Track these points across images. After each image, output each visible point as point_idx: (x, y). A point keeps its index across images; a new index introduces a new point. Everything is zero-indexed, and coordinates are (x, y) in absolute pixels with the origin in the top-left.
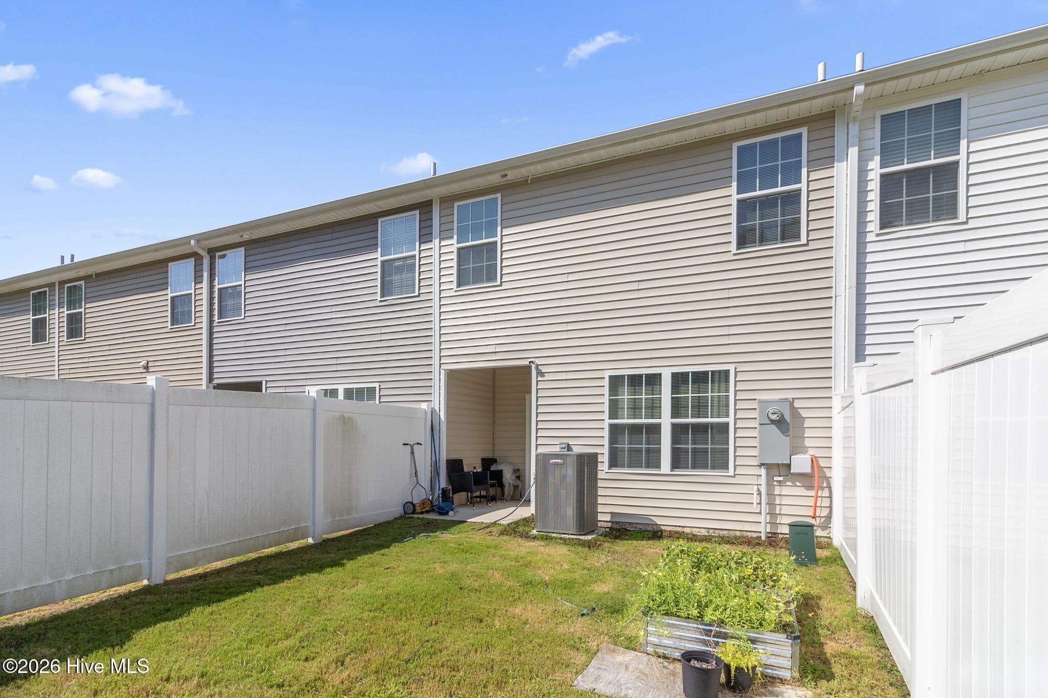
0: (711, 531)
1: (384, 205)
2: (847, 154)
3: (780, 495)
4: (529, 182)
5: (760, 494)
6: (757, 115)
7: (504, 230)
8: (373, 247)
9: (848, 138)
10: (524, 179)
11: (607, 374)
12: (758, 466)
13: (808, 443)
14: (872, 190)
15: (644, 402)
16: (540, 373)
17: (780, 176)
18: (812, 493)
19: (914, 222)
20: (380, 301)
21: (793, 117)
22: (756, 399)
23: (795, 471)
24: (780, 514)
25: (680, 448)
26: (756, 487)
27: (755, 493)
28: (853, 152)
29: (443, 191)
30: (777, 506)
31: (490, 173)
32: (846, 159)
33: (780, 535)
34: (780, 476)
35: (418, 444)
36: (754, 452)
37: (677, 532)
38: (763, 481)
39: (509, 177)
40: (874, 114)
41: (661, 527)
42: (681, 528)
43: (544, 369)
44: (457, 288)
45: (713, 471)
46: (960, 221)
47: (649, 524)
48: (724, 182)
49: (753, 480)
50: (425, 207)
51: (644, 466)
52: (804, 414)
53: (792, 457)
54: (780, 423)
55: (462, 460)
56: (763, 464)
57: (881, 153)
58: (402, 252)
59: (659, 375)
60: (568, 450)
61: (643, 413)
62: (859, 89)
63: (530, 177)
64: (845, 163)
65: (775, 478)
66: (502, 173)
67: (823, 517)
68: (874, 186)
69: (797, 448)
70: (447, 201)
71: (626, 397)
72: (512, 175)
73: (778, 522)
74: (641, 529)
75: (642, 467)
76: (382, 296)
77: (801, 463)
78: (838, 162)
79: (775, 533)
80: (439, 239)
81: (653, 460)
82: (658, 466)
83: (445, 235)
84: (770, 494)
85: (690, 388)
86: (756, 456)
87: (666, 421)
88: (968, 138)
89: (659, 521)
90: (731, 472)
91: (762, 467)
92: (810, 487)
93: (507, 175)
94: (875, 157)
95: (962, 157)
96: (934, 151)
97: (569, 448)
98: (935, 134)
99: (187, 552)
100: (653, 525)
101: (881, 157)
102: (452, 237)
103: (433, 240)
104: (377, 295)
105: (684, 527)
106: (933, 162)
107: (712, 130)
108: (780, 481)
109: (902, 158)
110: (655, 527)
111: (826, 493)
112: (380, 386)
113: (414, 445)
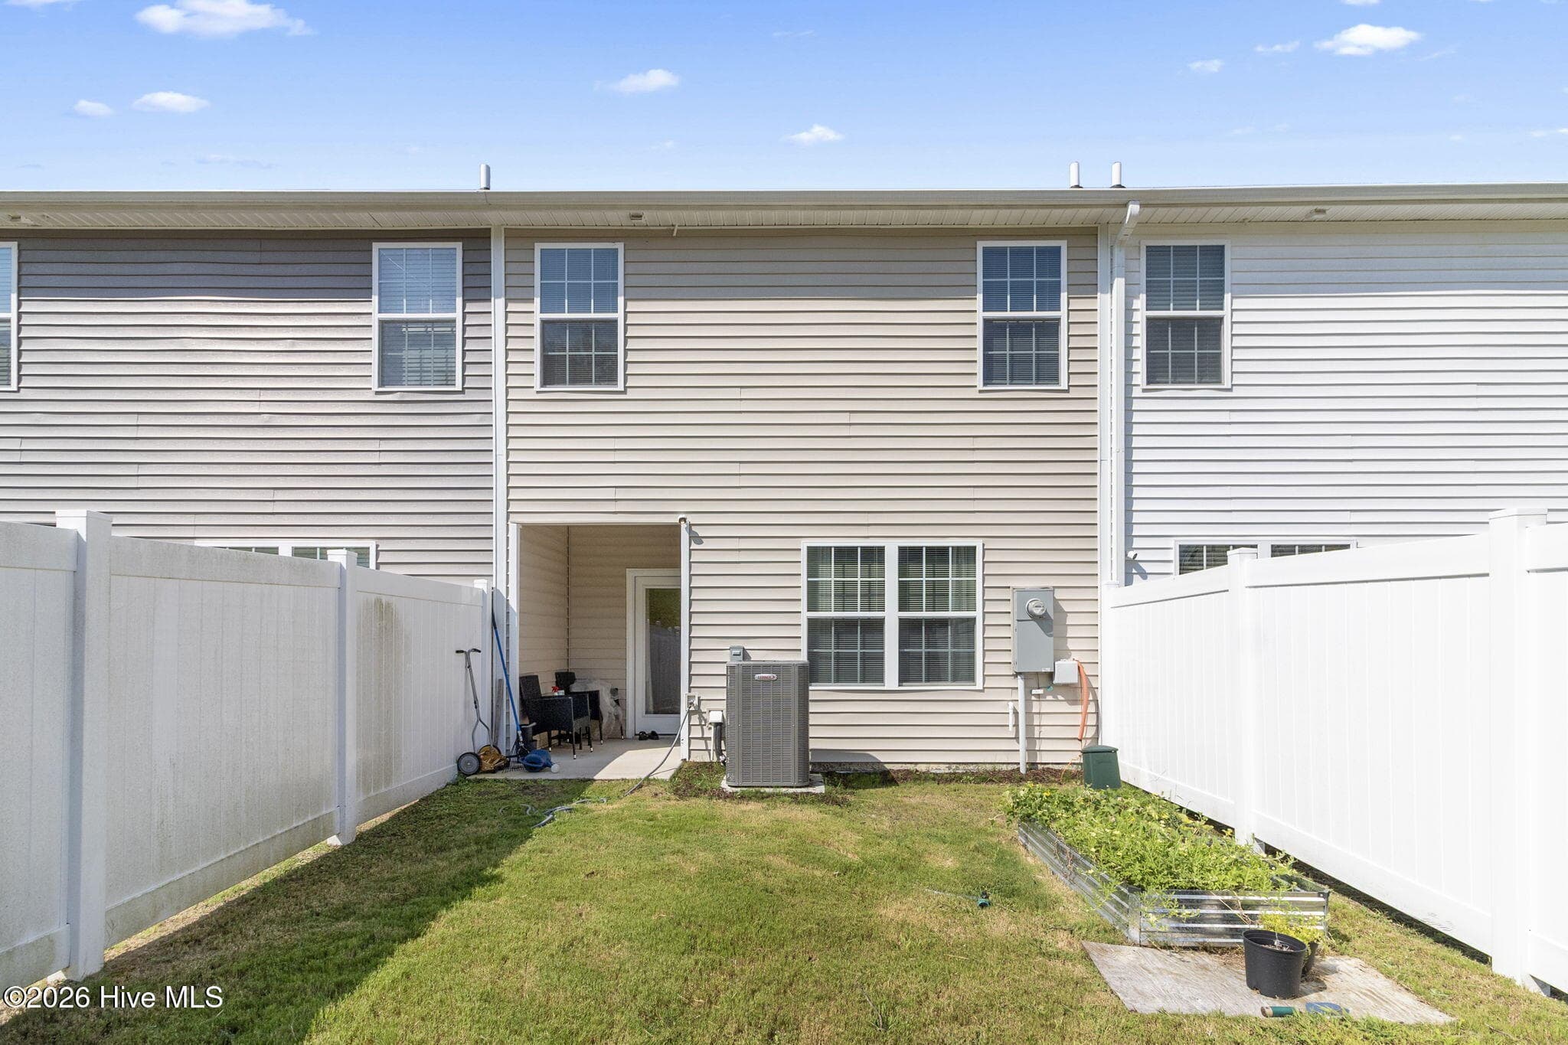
0: (954, 767)
1: (387, 220)
2: (1112, 285)
3: (1039, 713)
4: (675, 235)
5: (1016, 713)
6: (1014, 211)
7: (629, 303)
8: (362, 291)
9: (1111, 265)
10: (666, 228)
11: (804, 545)
12: (1013, 675)
13: (1071, 645)
14: (1138, 335)
15: (859, 587)
16: (695, 538)
17: (1035, 296)
18: (1079, 708)
19: (1177, 380)
20: (377, 393)
21: (1050, 224)
22: (1009, 587)
23: (1060, 682)
24: (1039, 738)
25: (909, 653)
26: (1011, 704)
27: (1011, 712)
28: (1119, 283)
29: (517, 218)
30: (1036, 727)
31: (613, 207)
32: (1110, 290)
33: (1039, 766)
34: (1039, 688)
35: (475, 650)
36: (1006, 657)
37: (909, 772)
38: (1020, 695)
39: (643, 221)
40: (1139, 243)
41: (886, 765)
42: (913, 765)
43: (701, 532)
44: (542, 387)
45: (928, 684)
46: (1225, 387)
47: (868, 763)
48: (964, 291)
49: (1006, 695)
50: (476, 240)
51: (859, 679)
52: (1066, 607)
53: (1056, 663)
54: (1042, 620)
55: (537, 676)
56: (1020, 674)
57: (1147, 291)
58: (427, 311)
59: (881, 550)
60: (744, 659)
61: (859, 603)
62: (1134, 208)
63: (676, 228)
64: (1109, 295)
65: (1034, 692)
66: (633, 212)
67: (1088, 738)
68: (1140, 329)
69: (1061, 653)
70: (520, 237)
71: (833, 579)
72: (649, 218)
73: (1037, 749)
74: (857, 771)
75: (856, 681)
76: (382, 384)
77: (1065, 672)
78: (1101, 293)
79: (1033, 764)
80: (503, 299)
81: (872, 671)
82: (880, 679)
83: (517, 293)
84: (1029, 714)
85: (924, 569)
86: (1010, 663)
87: (891, 615)
88: (1231, 292)
89: (882, 758)
90: (979, 685)
91: (1019, 677)
92: (1074, 702)
93: (641, 216)
94: (1141, 295)
95: (1226, 313)
96: (1200, 300)
97: (745, 655)
98: (1200, 281)
99: (139, 894)
100: (873, 763)
101: (1147, 296)
102: (531, 300)
103: (493, 299)
104: (370, 381)
105: (916, 763)
106: (1198, 313)
107: (953, 218)
108: (1038, 695)
109: (1167, 302)
110: (876, 767)
111: (1092, 708)
112: (377, 546)
113: (469, 651)
